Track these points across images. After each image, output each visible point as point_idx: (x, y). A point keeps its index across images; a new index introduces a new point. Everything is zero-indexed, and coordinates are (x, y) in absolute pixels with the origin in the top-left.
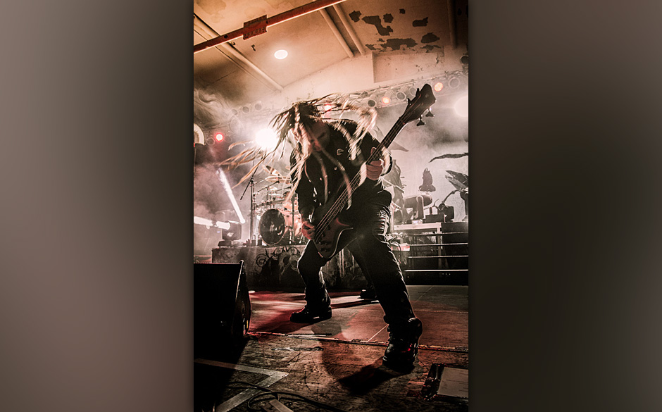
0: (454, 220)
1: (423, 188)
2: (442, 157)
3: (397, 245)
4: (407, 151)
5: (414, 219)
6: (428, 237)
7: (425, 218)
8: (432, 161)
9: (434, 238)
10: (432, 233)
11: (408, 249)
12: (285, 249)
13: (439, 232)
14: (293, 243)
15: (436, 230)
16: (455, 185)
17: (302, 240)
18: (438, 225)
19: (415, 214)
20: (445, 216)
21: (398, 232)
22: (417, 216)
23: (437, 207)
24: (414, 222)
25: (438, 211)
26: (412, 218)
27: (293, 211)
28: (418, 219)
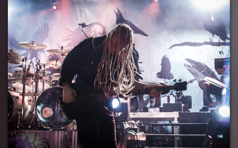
0: (192, 110)
1: (160, 75)
2: (182, 44)
3: (133, 133)
4: (146, 35)
5: (151, 107)
6: (164, 127)
7: (162, 106)
8: (171, 47)
9: (170, 128)
10: (168, 122)
11: (144, 139)
12: (11, 134)
13: (176, 122)
14: (20, 128)
15: (173, 119)
16: (194, 74)
17: (32, 124)
18: (175, 115)
19: (152, 102)
20: (183, 105)
21: (136, 119)
22: (154, 104)
23: (174, 96)
24: (151, 110)
25: (176, 100)
26: (148, 106)
27: (24, 92)
28: (155, 107)
